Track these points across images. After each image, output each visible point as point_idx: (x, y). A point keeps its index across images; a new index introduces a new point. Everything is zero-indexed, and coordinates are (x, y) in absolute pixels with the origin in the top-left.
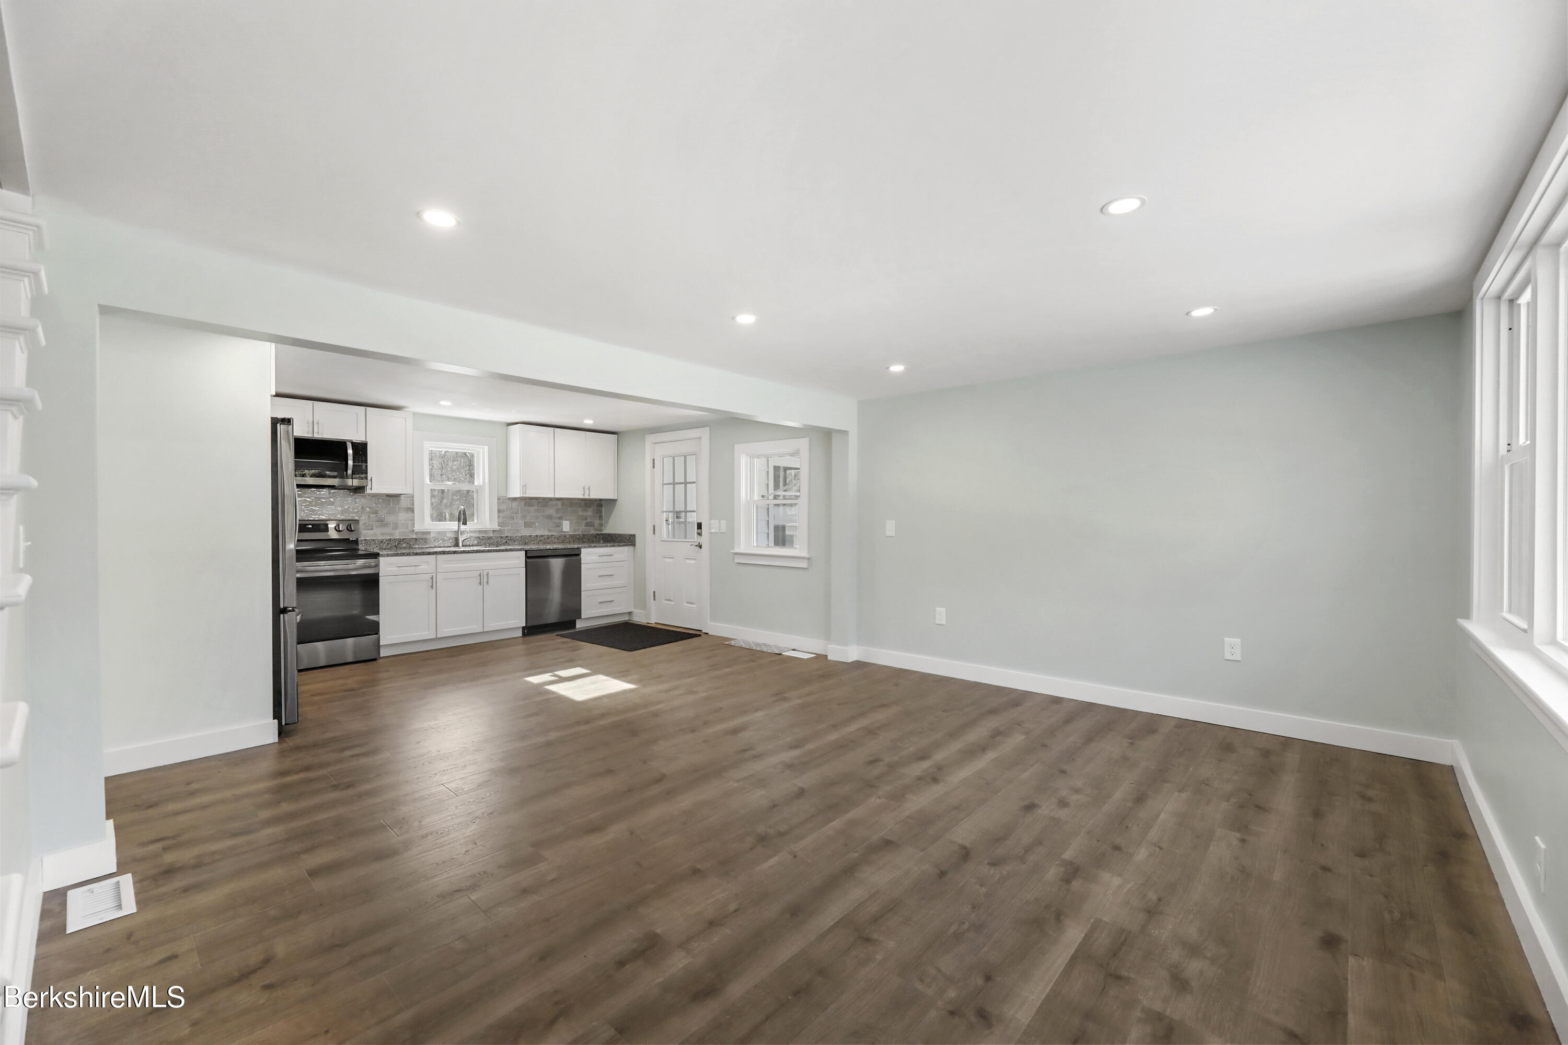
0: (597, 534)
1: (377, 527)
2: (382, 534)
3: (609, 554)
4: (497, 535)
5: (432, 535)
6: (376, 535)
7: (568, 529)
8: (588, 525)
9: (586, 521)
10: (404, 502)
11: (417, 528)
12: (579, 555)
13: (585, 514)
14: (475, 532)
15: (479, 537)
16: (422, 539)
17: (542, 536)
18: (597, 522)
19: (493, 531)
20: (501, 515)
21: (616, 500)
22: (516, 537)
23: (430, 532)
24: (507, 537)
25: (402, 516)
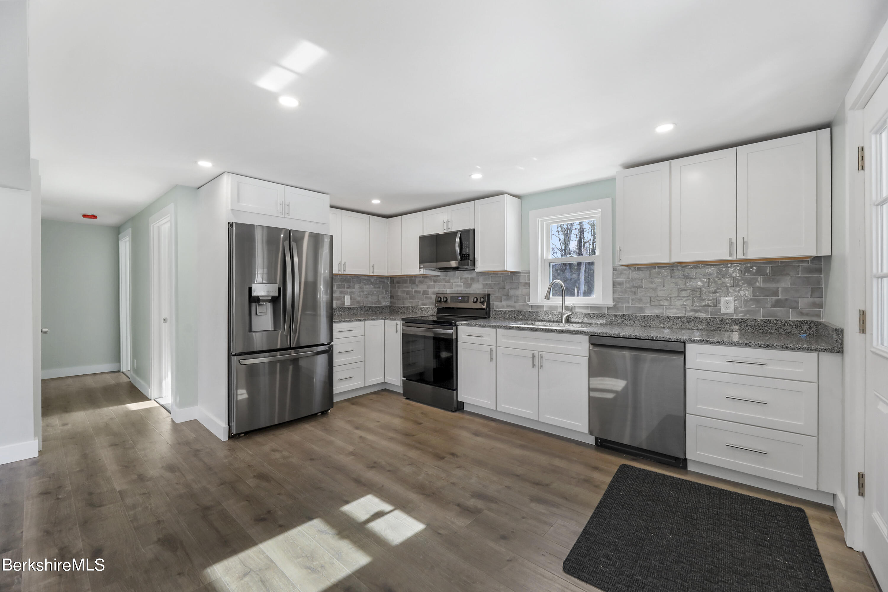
0: (801, 322)
1: (505, 300)
2: (508, 306)
3: (759, 361)
4: (612, 312)
5: (545, 309)
6: (503, 307)
7: (731, 310)
8: (777, 304)
9: (775, 298)
10: (522, 279)
11: (532, 302)
12: (683, 353)
13: (772, 286)
14: (587, 308)
15: (589, 314)
16: (534, 312)
17: (678, 318)
18: (804, 301)
19: (609, 308)
20: (618, 288)
21: (828, 258)
22: (636, 316)
23: (544, 306)
24: (624, 316)
25: (522, 290)
